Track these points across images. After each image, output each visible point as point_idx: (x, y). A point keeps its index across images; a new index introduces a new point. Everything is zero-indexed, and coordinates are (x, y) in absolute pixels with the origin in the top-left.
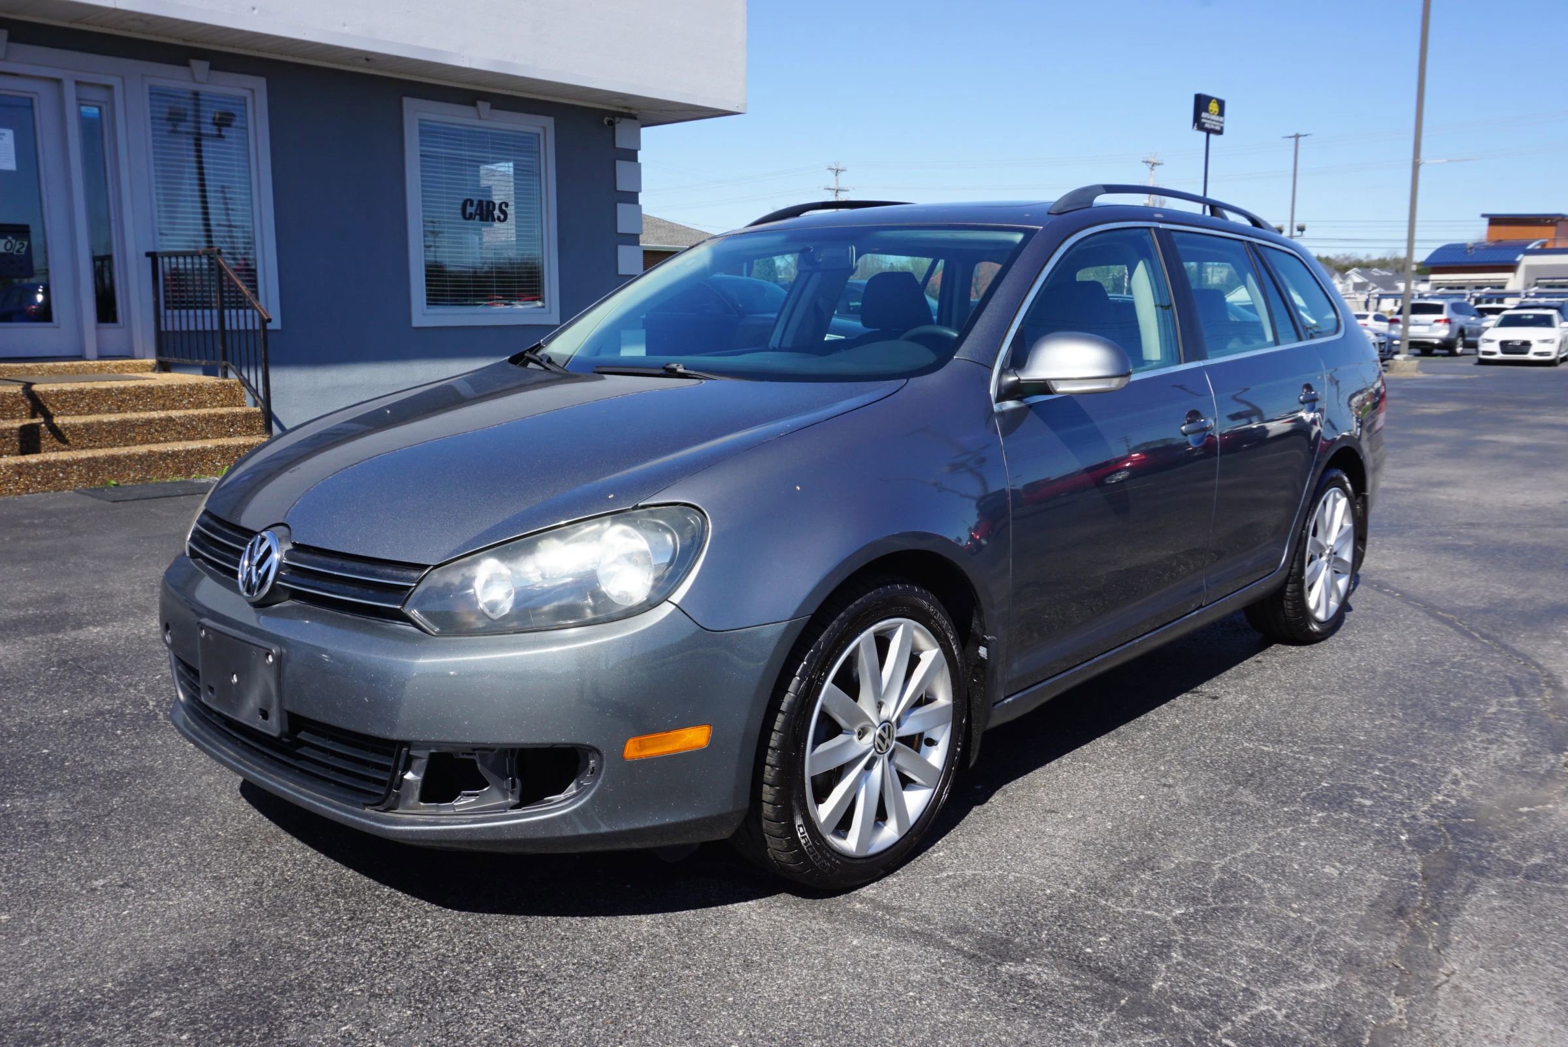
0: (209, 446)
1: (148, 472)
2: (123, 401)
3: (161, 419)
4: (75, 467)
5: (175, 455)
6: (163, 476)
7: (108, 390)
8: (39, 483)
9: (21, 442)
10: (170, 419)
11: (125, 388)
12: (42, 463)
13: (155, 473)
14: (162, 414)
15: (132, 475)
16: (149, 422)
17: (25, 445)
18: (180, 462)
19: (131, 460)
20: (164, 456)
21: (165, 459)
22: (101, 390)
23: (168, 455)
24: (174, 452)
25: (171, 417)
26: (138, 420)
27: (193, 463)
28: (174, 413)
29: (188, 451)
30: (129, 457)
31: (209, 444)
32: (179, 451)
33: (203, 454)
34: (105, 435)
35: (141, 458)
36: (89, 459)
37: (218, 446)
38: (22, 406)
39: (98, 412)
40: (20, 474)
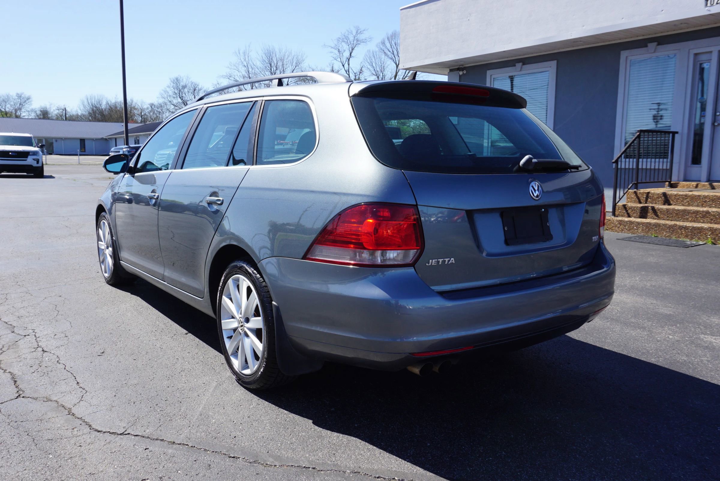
0: (706, 227)
1: (672, 234)
2: (705, 202)
3: (703, 211)
4: (641, 225)
5: (686, 228)
6: (679, 237)
7: (699, 196)
8: (626, 229)
9: (641, 213)
10: (708, 212)
11: (708, 196)
12: (629, 221)
13: (675, 235)
14: (705, 209)
15: (665, 233)
16: (697, 212)
17: (641, 214)
18: (688, 232)
19: (665, 227)
20: (681, 228)
21: (681, 229)
22: (696, 196)
23: (683, 227)
24: (686, 226)
25: (708, 211)
26: (691, 210)
27: (695, 233)
28: (710, 210)
29: (693, 227)
30: (665, 225)
31: (706, 226)
32: (689, 227)
33: (700, 230)
34: (675, 215)
35: (670, 227)
36: (648, 223)
37: (710, 228)
38: (660, 199)
39: (692, 206)
40: (620, 224)
